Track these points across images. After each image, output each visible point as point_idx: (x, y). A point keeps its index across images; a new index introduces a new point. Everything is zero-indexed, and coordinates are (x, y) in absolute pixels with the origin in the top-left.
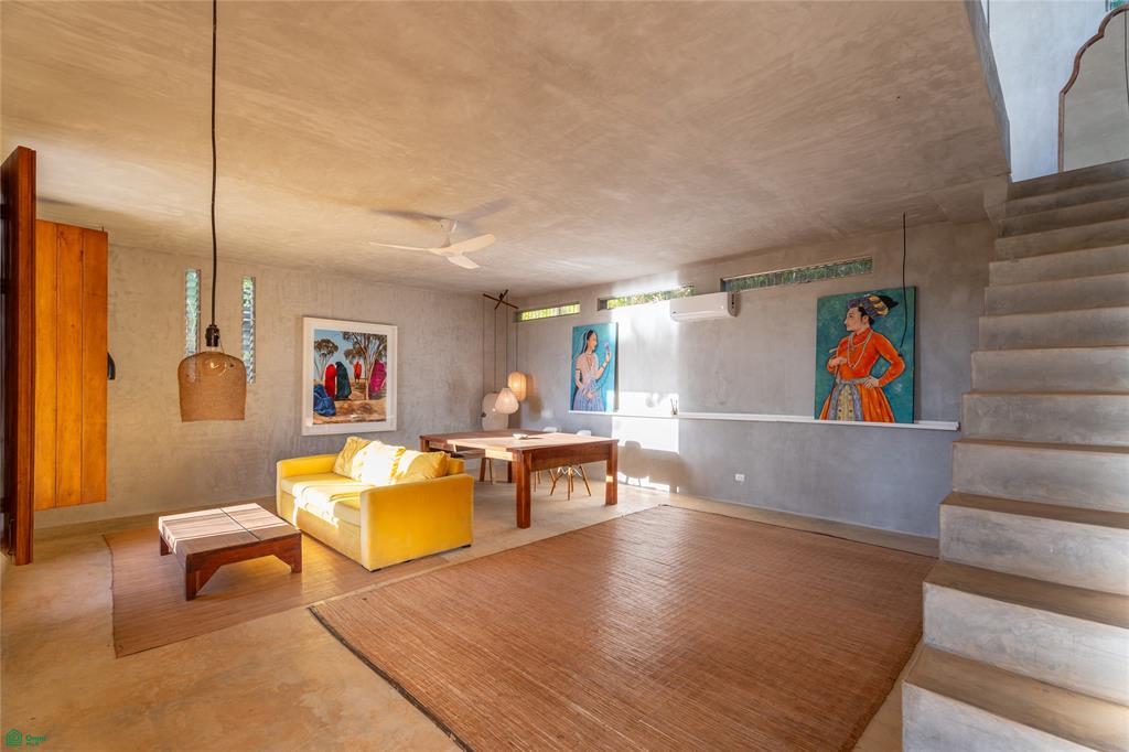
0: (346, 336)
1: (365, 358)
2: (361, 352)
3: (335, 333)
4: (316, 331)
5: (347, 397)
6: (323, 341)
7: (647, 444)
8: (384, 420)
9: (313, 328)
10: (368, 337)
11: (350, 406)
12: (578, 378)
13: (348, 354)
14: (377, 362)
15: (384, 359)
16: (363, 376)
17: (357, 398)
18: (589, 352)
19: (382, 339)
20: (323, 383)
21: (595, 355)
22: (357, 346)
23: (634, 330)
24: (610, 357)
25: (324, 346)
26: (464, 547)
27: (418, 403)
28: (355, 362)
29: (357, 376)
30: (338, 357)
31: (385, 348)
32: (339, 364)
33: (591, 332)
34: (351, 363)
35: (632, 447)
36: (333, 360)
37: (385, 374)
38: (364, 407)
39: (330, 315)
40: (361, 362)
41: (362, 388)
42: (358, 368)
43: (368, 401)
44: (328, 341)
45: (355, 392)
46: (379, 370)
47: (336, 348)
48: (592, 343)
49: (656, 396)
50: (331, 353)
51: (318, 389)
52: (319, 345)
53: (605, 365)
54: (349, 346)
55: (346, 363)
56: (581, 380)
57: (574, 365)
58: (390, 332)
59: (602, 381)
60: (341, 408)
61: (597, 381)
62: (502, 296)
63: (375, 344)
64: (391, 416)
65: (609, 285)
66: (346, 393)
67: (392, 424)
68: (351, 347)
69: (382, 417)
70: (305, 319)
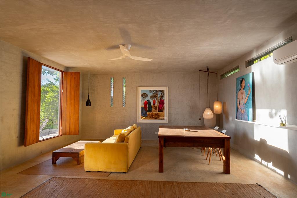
0: (151, 91)
1: (157, 98)
2: (155, 96)
3: (147, 91)
4: (142, 91)
5: (151, 111)
6: (144, 93)
7: (271, 142)
8: (164, 119)
9: (141, 90)
10: (157, 91)
11: (152, 114)
12: (238, 103)
13: (151, 97)
14: (161, 99)
15: (163, 98)
16: (156, 104)
17: (154, 112)
18: (242, 90)
19: (163, 91)
20: (144, 106)
21: (244, 91)
22: (154, 94)
23: (261, 75)
24: (250, 91)
25: (144, 95)
26: (124, 173)
27: (177, 114)
28: (153, 100)
29: (154, 104)
30: (148, 98)
31: (164, 94)
32: (148, 100)
33: (243, 79)
34: (152, 100)
35: (263, 143)
36: (146, 99)
37: (164, 103)
38: (156, 114)
39: (146, 85)
40: (156, 99)
41: (156, 108)
42: (154, 102)
43: (158, 112)
44: (145, 93)
45: (153, 110)
46: (162, 102)
47: (147, 95)
48: (243, 85)
49: (274, 111)
50: (146, 97)
51: (142, 108)
52: (142, 95)
53: (248, 96)
54: (151, 94)
55: (150, 100)
56: (239, 104)
57: (237, 97)
58: (165, 89)
59: (247, 105)
60: (149, 114)
61: (245, 104)
62: (208, 69)
63: (160, 93)
64: (166, 118)
65: (250, 53)
66: (151, 110)
67: (166, 121)
68: (152, 95)
69: (163, 118)
70: (138, 87)
